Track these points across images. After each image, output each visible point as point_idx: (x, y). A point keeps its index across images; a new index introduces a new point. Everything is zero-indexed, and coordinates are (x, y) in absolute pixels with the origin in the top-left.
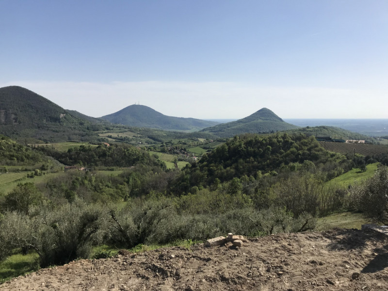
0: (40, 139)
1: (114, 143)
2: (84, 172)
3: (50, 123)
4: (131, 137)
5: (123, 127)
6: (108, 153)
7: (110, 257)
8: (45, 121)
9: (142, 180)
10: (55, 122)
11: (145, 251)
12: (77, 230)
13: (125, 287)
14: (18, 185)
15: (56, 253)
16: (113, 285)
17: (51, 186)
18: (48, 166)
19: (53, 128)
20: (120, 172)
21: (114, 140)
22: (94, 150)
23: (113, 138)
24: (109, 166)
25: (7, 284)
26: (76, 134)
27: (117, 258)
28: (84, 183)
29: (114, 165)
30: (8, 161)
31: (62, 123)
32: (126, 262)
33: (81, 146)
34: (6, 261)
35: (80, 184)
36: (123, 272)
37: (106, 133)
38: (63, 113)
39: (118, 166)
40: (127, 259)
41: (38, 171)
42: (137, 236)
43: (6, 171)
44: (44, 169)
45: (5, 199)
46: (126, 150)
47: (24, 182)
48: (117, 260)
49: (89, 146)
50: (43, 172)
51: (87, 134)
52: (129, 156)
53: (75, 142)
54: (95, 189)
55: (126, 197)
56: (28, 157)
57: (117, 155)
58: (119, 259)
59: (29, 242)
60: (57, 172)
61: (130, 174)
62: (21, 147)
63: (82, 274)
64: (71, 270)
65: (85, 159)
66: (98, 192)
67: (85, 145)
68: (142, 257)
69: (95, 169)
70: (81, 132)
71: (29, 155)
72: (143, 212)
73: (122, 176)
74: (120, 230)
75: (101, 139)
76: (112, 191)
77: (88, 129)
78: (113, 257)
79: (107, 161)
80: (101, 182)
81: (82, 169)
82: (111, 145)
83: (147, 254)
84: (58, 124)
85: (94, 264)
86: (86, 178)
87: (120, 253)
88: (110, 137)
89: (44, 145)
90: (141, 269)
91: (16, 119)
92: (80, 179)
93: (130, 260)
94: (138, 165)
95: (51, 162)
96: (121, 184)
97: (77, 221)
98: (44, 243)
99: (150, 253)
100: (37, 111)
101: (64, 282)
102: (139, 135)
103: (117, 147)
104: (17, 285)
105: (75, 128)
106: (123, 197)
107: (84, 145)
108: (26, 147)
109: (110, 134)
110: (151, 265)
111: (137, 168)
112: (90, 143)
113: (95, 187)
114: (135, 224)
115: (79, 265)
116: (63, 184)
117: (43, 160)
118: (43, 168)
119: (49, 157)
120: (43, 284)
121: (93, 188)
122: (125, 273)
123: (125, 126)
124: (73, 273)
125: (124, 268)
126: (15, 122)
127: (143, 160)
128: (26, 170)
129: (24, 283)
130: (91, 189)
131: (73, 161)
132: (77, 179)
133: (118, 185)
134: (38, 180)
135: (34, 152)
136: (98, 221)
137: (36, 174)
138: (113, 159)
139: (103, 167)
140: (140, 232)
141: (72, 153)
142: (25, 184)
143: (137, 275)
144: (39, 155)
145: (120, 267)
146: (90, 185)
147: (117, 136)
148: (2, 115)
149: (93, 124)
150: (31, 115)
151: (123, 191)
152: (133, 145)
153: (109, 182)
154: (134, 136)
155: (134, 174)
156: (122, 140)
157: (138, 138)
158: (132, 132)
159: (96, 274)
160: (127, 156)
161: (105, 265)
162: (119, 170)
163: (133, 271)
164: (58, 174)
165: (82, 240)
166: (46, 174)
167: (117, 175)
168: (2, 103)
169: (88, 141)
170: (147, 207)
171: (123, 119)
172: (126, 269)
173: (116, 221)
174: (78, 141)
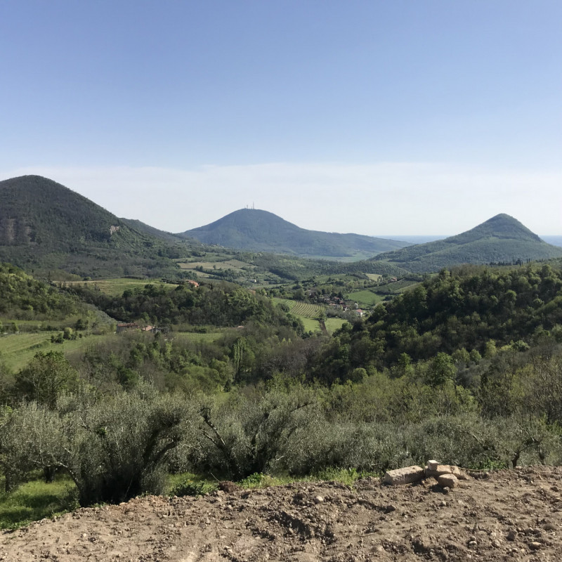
0: (74, 272)
1: (206, 281)
2: (152, 335)
3: (92, 243)
4: (238, 271)
5: (224, 251)
6: (195, 300)
7: (203, 495)
8: (82, 238)
9: (258, 352)
10: (101, 241)
11: (267, 486)
12: (142, 442)
13: (231, 550)
14: (36, 356)
15: (105, 481)
16: (209, 546)
17: (92, 359)
18: (87, 323)
19: (98, 251)
20: (218, 336)
21: (207, 276)
22: (170, 295)
23: (206, 272)
24: (196, 324)
25: (22, 533)
26: (138, 264)
27: (215, 496)
28: (151, 356)
29: (207, 323)
30: (20, 311)
31: (113, 243)
32: (233, 506)
33: (146, 287)
34: (18, 492)
35: (145, 357)
36: (227, 524)
37: (192, 262)
38: (115, 225)
39: (213, 324)
40: (233, 499)
41: (71, 330)
42: (250, 458)
43: (14, 330)
44: (81, 328)
45: (15, 381)
46: (228, 295)
47: (45, 351)
48: (216, 501)
49: (162, 286)
50: (79, 332)
51: (157, 263)
52: (235, 305)
53: (137, 278)
54: (172, 368)
55: (227, 384)
56: (52, 305)
57: (213, 304)
58: (219, 499)
59: (58, 458)
60: (103, 333)
61: (236, 341)
62: (41, 286)
63: (152, 522)
64: (132, 513)
65: (154, 310)
66: (176, 372)
67: (156, 283)
68: (262, 497)
69: (171, 330)
70: (148, 260)
71: (54, 302)
72: (262, 413)
73: (221, 343)
74: (220, 446)
75: (184, 273)
76: (202, 370)
77: (160, 254)
78: (208, 494)
79: (193, 314)
80: (183, 354)
81: (149, 328)
82: (201, 284)
83: (271, 492)
84: (106, 244)
85: (174, 505)
86: (155, 345)
87: (221, 488)
88: (200, 270)
89: (82, 283)
90: (260, 520)
91: (33, 236)
92: (145, 348)
93: (240, 502)
94: (250, 323)
95: (94, 315)
96: (220, 359)
97: (142, 424)
98: (84, 461)
99: (277, 489)
100: (70, 220)
101: (121, 535)
102: (253, 267)
103: (212, 289)
104: (40, 535)
105: (136, 253)
106: (222, 384)
107: (152, 283)
108: (48, 287)
109: (199, 264)
110: (278, 513)
111: (249, 330)
112: (164, 280)
113: (171, 364)
114: (247, 435)
115: (144, 505)
116: (113, 356)
117: (80, 311)
118: (78, 326)
119: (89, 305)
120: (85, 535)
121: (168, 365)
122: (231, 526)
123: (226, 249)
124: (137, 520)
125: (229, 517)
126: (31, 241)
127: (260, 313)
128: (49, 329)
129: (51, 532)
130: (164, 366)
131: (132, 313)
132: (140, 348)
133: (214, 360)
134: (69, 348)
135: (64, 297)
136: (180, 426)
137: (66, 336)
138: (205, 312)
139: (187, 326)
140: (256, 451)
141: (130, 299)
142: (49, 354)
143: (252, 530)
144: (72, 300)
145: (221, 513)
146: (163, 359)
147: (212, 268)
148: (11, 229)
149: (170, 245)
150: (59, 228)
151: (222, 371)
152: (242, 284)
153: (197, 355)
154: (243, 269)
155: (242, 341)
156: (221, 275)
157: (251, 271)
158: (239, 260)
159: (177, 524)
160: (229, 306)
161: (194, 509)
162: (216, 332)
163: (245, 522)
164: (105, 337)
165: (151, 461)
166: (83, 338)
167: (212, 341)
168: (10, 206)
169: (160, 276)
170: (269, 404)
171: (223, 235)
172: (231, 519)
173: (212, 427)
174: (142, 276)
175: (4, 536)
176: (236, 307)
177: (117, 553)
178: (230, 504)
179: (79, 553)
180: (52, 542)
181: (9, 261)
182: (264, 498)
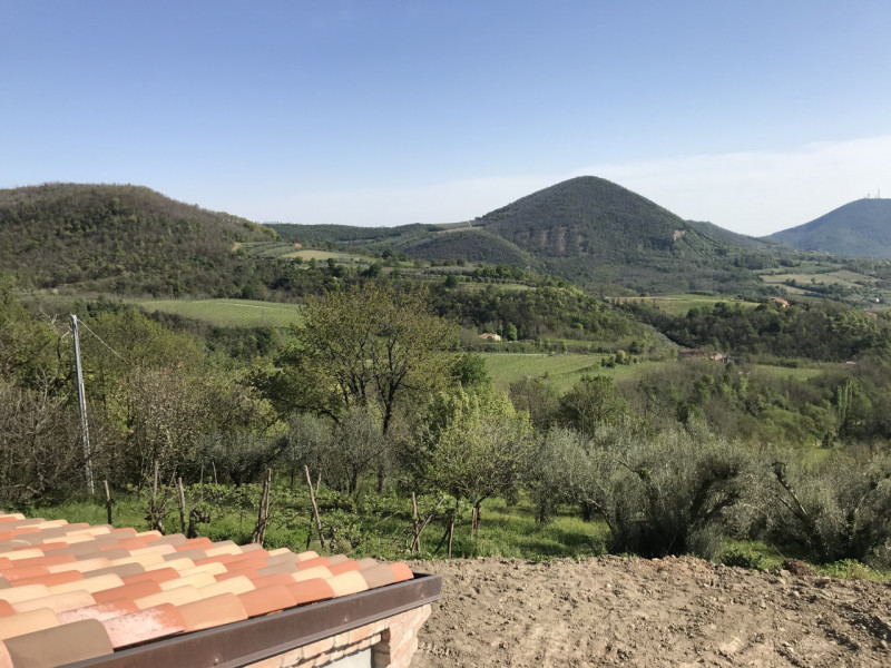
0: (629, 287)
1: (799, 299)
2: (723, 365)
3: (652, 251)
4: (849, 286)
5: (829, 259)
6: (782, 324)
7: (760, 570)
8: (640, 247)
9: (877, 400)
10: (663, 249)
11: (855, 578)
12: (690, 491)
13: (792, 649)
14: (583, 380)
15: (643, 531)
16: (762, 636)
17: (648, 389)
18: (643, 346)
19: (658, 262)
20: (815, 373)
21: (802, 292)
22: (748, 316)
23: (801, 288)
24: (784, 355)
25: (544, 568)
26: (707, 277)
27: (777, 575)
28: (720, 391)
29: (799, 354)
30: (569, 330)
31: (676, 251)
32: (801, 593)
33: (717, 305)
34: (552, 525)
35: (713, 392)
36: (790, 614)
37: (780, 273)
38: (680, 229)
39: (808, 356)
40: (802, 585)
41: (624, 353)
42: (844, 538)
43: (563, 349)
44: (636, 352)
45: (558, 404)
46: (832, 318)
47: (592, 375)
48: (777, 582)
49: (737, 305)
50: (633, 357)
51: (733, 276)
52: (842, 333)
53: (705, 294)
54: (748, 409)
55: (827, 437)
56: (604, 324)
57: (808, 329)
58: (782, 581)
59: (591, 495)
60: (662, 359)
61: (843, 382)
62: (592, 302)
63: (689, 588)
64: (666, 573)
65: (726, 335)
66: (754, 415)
67: (729, 301)
68: (845, 591)
69: (748, 361)
70: (720, 272)
71: (606, 320)
72: (866, 482)
73: (819, 383)
74: (798, 515)
75: (768, 288)
76: (790, 417)
77: (736, 264)
78: (767, 570)
79: (780, 342)
80: (763, 393)
81: (719, 356)
82: (792, 303)
83: (861, 587)
84: (669, 253)
85: (720, 575)
86: (726, 379)
87: (787, 567)
88: (792, 284)
89: (638, 299)
90: (840, 620)
91: (584, 245)
92: (713, 381)
93: (812, 591)
94: (866, 358)
95: (651, 337)
96: (816, 403)
97: (689, 472)
98: (620, 504)
99: (870, 585)
100: (626, 226)
101: (651, 595)
102: (874, 280)
103: (807, 309)
104: (562, 574)
105: (705, 263)
106: (818, 437)
107: (724, 301)
108: (600, 303)
109: (791, 277)
110: (867, 616)
111: (864, 367)
112: (740, 297)
113: (747, 403)
114: (841, 507)
115: (685, 567)
116: (673, 387)
117: (635, 332)
118: (633, 350)
119: (645, 326)
120: (609, 585)
121: (742, 404)
122: (796, 618)
123: (833, 256)
124: (671, 582)
125: (795, 606)
126: (583, 251)
127: (883, 346)
128: (600, 351)
129: (573, 573)
130: (737, 405)
131: (699, 337)
132: (706, 380)
133: (807, 404)
134: (621, 374)
135: (617, 315)
136: (737, 479)
137: (618, 360)
138: (797, 340)
139: (770, 357)
140: (854, 531)
141: (695, 320)
142: (596, 379)
143: (826, 630)
144: (627, 319)
145: (783, 598)
146: (736, 396)
147: (810, 282)
148: (561, 238)
149: (750, 252)
150: (613, 236)
151: (819, 420)
152: (855, 304)
153: (784, 395)
154: (858, 283)
155: (853, 382)
156: (821, 291)
157: (871, 286)
158: (852, 271)
159: (721, 599)
160: (834, 333)
161: (746, 585)
162: (812, 367)
163: (816, 617)
164: (663, 364)
165: (700, 517)
166: (638, 363)
167: (806, 379)
168: (562, 213)
169: (735, 292)
170: (878, 470)
171: (828, 237)
172: (797, 609)
173: (788, 488)
174: (711, 292)
175: (527, 566)
176: (845, 336)
177: (643, 615)
178: (797, 590)
179: (601, 604)
180: (573, 584)
181: (559, 274)
182: (849, 593)
